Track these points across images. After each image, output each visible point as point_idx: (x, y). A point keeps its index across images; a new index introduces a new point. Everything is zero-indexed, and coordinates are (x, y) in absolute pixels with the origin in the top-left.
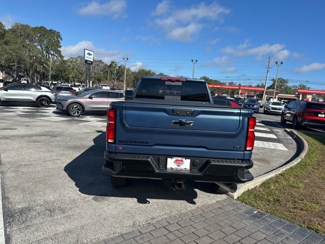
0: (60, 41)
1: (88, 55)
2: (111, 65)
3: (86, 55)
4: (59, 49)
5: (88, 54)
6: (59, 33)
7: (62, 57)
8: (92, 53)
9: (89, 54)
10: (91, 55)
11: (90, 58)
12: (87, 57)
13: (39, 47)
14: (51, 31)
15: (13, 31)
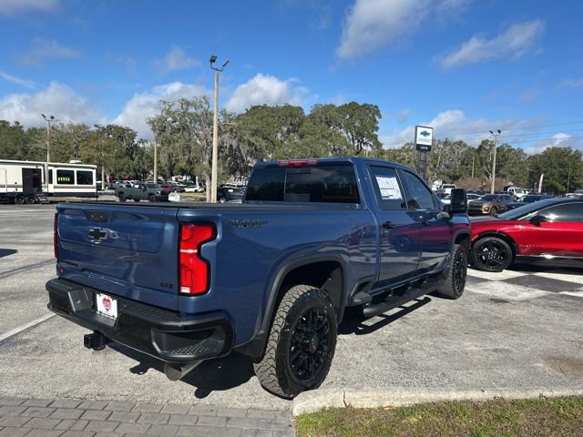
0: (377, 119)
1: (422, 137)
2: (480, 147)
3: (419, 136)
4: (375, 132)
5: (422, 133)
6: (376, 107)
7: (379, 145)
8: (429, 131)
9: (425, 134)
10: (428, 134)
11: (425, 140)
12: (421, 140)
13: (345, 135)
14: (365, 105)
15: (312, 117)
